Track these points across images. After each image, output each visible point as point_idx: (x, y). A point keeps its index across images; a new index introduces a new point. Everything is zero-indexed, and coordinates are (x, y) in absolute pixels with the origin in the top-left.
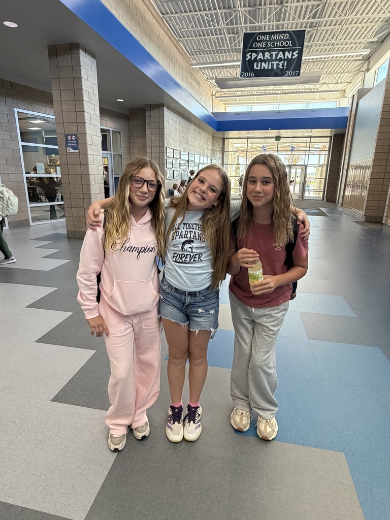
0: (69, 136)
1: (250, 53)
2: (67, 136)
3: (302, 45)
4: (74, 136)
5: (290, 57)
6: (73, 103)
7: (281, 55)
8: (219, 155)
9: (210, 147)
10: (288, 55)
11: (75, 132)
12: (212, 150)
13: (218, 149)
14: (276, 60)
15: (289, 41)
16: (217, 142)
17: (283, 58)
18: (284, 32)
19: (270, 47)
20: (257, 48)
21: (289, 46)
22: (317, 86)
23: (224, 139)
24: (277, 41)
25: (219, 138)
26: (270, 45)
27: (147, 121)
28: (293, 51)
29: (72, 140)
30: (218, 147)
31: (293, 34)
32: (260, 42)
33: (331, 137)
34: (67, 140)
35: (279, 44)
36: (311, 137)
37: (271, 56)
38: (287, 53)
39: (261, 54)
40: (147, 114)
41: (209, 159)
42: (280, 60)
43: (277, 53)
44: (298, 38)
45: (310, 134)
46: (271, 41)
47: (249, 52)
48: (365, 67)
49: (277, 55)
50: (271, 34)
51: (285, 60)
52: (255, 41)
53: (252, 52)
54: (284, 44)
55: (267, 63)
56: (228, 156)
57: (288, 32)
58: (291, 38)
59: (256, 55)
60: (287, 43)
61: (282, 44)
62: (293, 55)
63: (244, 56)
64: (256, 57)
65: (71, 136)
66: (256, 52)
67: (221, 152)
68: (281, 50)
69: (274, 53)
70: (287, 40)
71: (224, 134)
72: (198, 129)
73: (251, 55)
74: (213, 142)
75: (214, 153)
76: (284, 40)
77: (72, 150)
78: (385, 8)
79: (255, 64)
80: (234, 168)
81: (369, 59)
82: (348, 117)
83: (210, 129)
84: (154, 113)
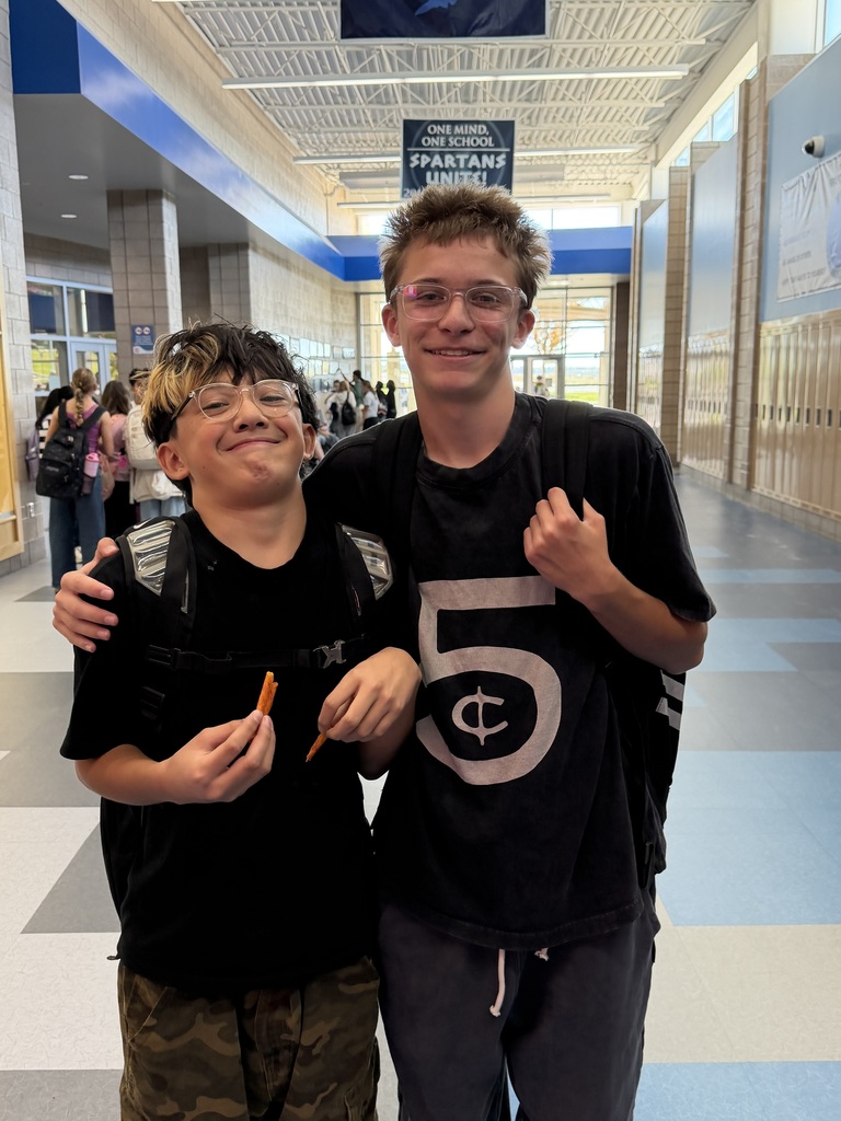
0: (139, 329)
1: (417, 156)
2: (133, 328)
3: (511, 145)
4: (147, 329)
5: (491, 166)
6: (149, 276)
7: (474, 161)
8: (350, 336)
9: (327, 318)
10: (488, 161)
11: (150, 322)
12: (334, 324)
13: (346, 322)
14: (466, 169)
15: (488, 137)
16: (342, 302)
17: (479, 166)
18: (478, 122)
19: (454, 146)
20: (430, 146)
21: (487, 147)
22: (559, 188)
23: (357, 295)
24: (466, 136)
25: (346, 293)
26: (453, 142)
27: (213, 275)
28: (497, 154)
29: (143, 334)
30: (347, 314)
31: (493, 126)
32: (435, 136)
33: (612, 287)
34: (134, 334)
35: (470, 141)
36: (567, 288)
37: (457, 161)
38: (485, 158)
39: (437, 157)
40: (213, 263)
41: (328, 347)
42: (474, 169)
43: (467, 157)
44: (503, 132)
45: (564, 283)
46: (455, 136)
47: (415, 152)
48: (652, 157)
49: (467, 161)
50: (453, 123)
51: (482, 170)
52: (425, 133)
53: (421, 153)
54: (479, 141)
55: (451, 174)
56: (369, 337)
57: (485, 123)
58: (492, 133)
59: (428, 160)
60: (484, 141)
61: (475, 141)
62: (496, 162)
63: (407, 160)
64: (429, 164)
65: (142, 327)
66: (428, 153)
67: (354, 329)
68: (473, 153)
69: (462, 158)
70: (484, 135)
71: (358, 286)
72: (302, 280)
73: (419, 159)
74: (333, 306)
75: (338, 332)
76: (479, 136)
77: (142, 351)
78: (642, 94)
79: (429, 174)
80: (384, 364)
81: (655, 140)
82: (629, 250)
83: (327, 275)
84: (228, 261)
